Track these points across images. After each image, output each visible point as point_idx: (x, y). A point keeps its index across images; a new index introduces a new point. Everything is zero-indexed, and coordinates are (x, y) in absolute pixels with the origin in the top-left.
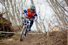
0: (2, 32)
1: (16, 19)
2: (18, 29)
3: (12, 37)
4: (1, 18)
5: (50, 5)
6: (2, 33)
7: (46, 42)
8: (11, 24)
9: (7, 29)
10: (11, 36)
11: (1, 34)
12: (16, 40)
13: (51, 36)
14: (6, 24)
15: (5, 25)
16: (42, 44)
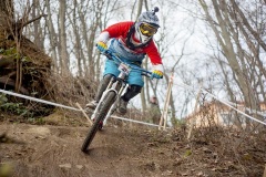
0: (10, 93)
1: (69, 50)
2: (75, 90)
3: (46, 118)
4: (16, 38)
5: (209, 19)
6: (10, 98)
7: (179, 164)
8: (49, 67)
9: (33, 85)
10: (41, 113)
11: (6, 100)
12: (62, 133)
13: (199, 143)
14: (29, 64)
15: (27, 68)
16: (164, 168)
